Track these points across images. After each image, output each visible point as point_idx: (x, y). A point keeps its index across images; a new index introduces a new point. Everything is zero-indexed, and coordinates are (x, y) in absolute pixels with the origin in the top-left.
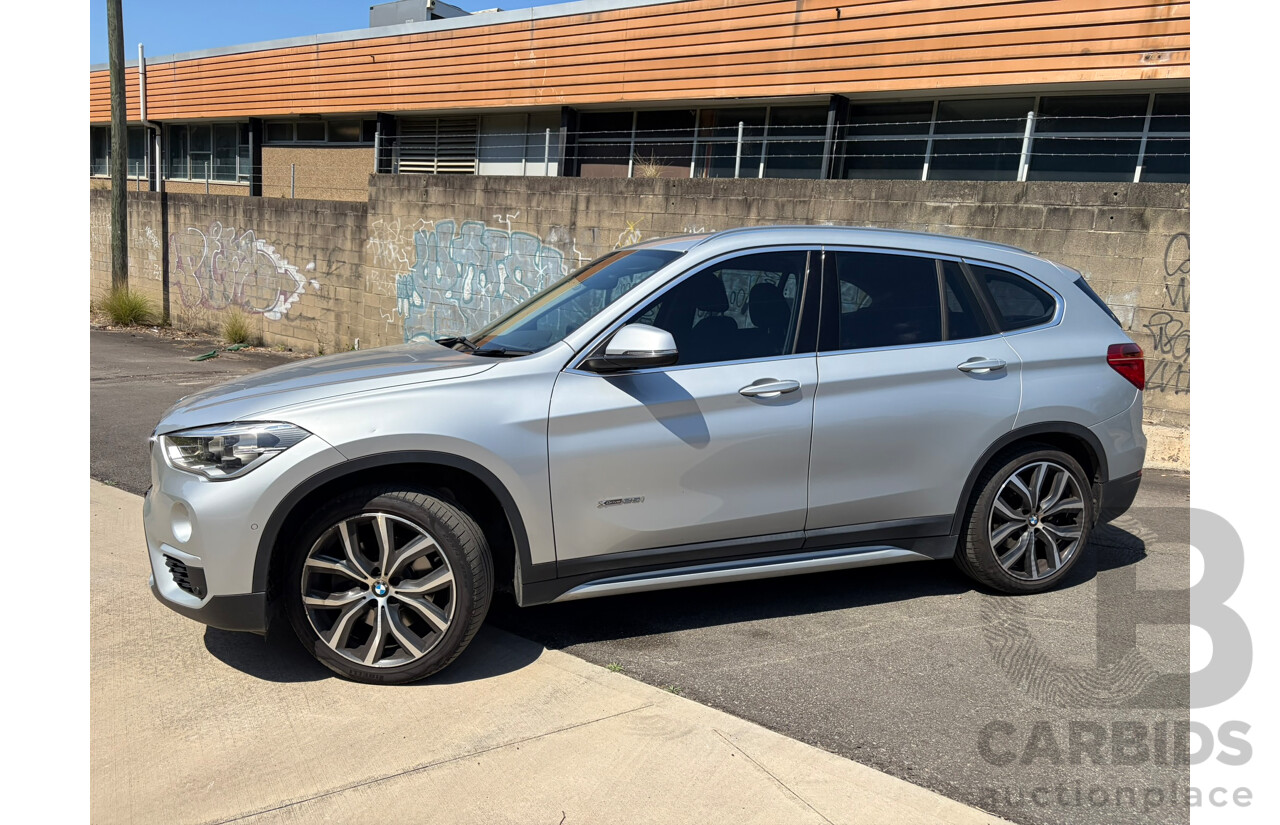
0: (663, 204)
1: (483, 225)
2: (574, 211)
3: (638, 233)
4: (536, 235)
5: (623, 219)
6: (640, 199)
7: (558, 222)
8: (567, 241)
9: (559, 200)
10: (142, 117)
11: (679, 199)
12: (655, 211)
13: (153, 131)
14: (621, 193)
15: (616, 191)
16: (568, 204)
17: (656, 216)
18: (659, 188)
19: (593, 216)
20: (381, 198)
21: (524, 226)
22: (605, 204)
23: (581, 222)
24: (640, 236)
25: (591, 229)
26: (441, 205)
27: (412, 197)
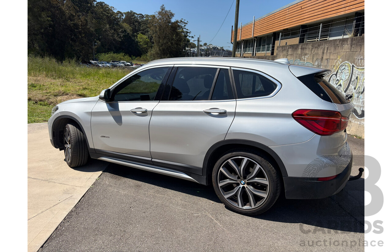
0: (350, 48)
1: (299, 60)
2: (323, 53)
3: (341, 60)
4: (312, 63)
5: (337, 55)
6: (343, 46)
7: (318, 58)
8: (320, 64)
9: (319, 49)
10: (252, 36)
11: (355, 45)
12: (347, 51)
13: (255, 39)
14: (337, 45)
15: (336, 44)
16: (322, 51)
17: (347, 53)
18: (349, 42)
19: (328, 54)
20: (279, 54)
21: (309, 60)
22: (333, 49)
23: (325, 57)
24: (341, 61)
25: (327, 59)
26: (291, 55)
27: (285, 52)
